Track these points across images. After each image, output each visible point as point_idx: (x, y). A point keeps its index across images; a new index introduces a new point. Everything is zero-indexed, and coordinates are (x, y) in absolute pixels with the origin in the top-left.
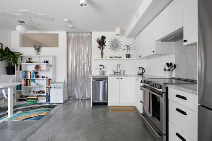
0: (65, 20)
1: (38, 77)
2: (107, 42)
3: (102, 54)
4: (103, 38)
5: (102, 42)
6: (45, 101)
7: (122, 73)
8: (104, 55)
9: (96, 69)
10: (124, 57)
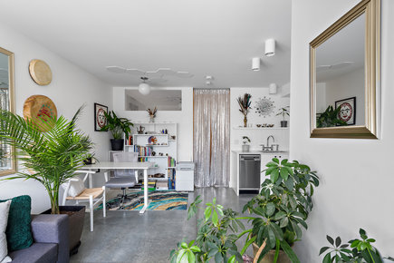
0: (208, 77)
1: (154, 154)
2: (253, 103)
3: (246, 120)
4: (247, 97)
5: (245, 103)
6: (166, 188)
7: (275, 149)
8: (248, 123)
9: (237, 142)
10: (277, 125)
